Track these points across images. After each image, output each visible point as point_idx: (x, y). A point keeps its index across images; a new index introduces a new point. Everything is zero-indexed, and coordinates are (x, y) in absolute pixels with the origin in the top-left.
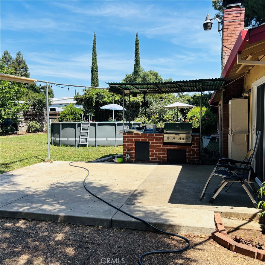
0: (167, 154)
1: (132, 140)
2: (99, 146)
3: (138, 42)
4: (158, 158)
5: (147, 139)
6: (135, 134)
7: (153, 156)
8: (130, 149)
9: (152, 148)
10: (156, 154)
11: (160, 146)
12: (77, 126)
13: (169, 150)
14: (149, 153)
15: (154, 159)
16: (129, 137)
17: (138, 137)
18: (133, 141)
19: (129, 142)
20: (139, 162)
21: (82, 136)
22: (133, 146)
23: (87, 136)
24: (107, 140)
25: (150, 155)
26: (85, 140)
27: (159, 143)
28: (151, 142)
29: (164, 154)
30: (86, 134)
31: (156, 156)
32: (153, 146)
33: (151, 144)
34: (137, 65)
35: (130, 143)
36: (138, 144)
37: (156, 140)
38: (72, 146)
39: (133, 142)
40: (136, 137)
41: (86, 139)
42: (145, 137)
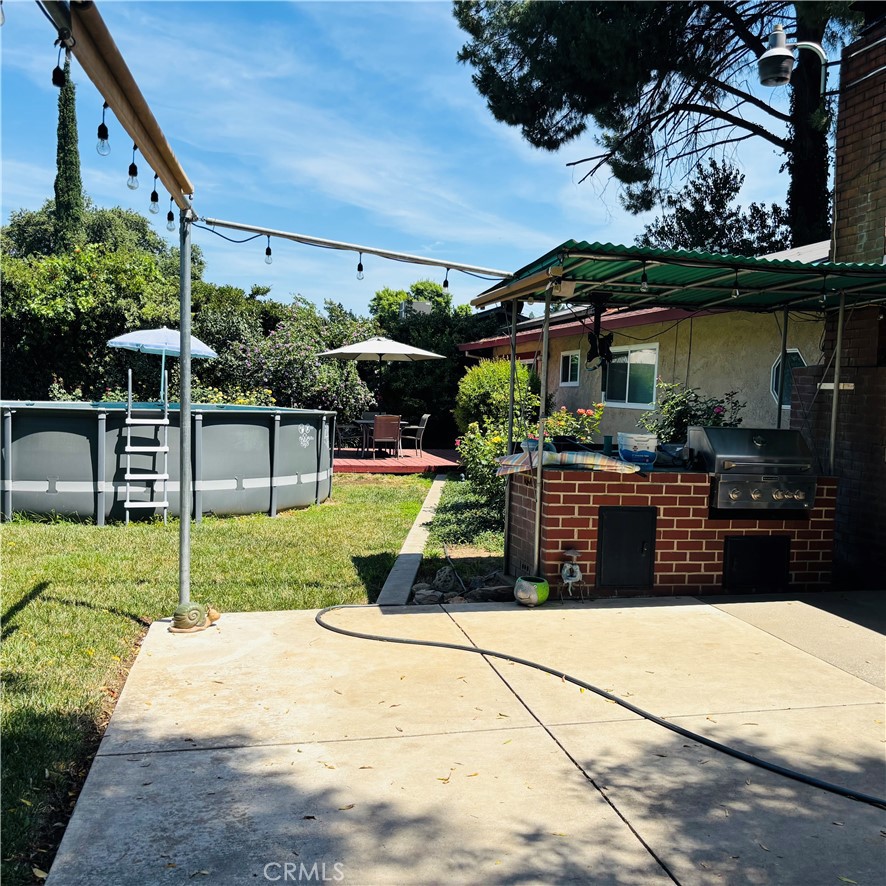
0: (724, 557)
1: (586, 499)
2: (208, 514)
3: (73, 93)
4: (687, 574)
5: (650, 496)
6: (600, 475)
7: (669, 568)
8: (576, 538)
9: (667, 534)
10: (683, 557)
11: (698, 524)
12: (102, 425)
13: (729, 539)
14: (653, 556)
15: (671, 579)
16: (572, 488)
17: (612, 488)
18: (591, 505)
19: (571, 511)
20: (613, 594)
21: (134, 471)
22: (591, 528)
23: (153, 472)
24: (240, 487)
25: (658, 562)
26: (142, 489)
27: (696, 512)
28: (662, 507)
29: (711, 557)
30: (147, 462)
31: (680, 568)
32: (670, 524)
33: (662, 517)
34: (66, 180)
35: (576, 515)
36: (609, 517)
37: (683, 501)
38: (79, 518)
39: (589, 511)
40: (601, 488)
41: (150, 484)
42: (641, 489)
